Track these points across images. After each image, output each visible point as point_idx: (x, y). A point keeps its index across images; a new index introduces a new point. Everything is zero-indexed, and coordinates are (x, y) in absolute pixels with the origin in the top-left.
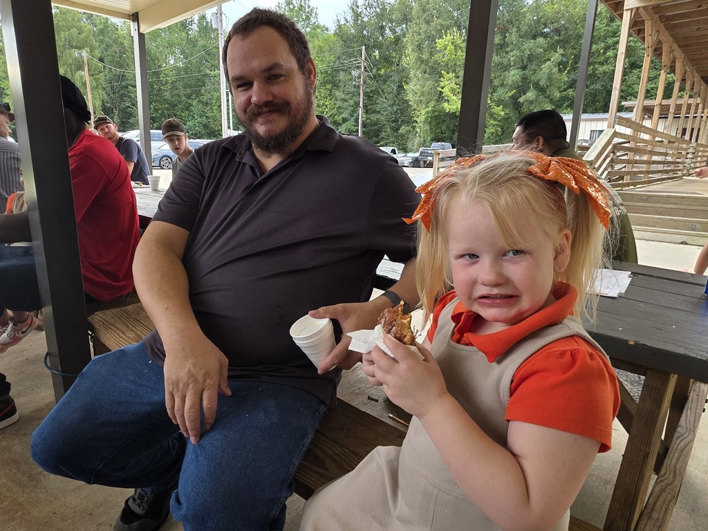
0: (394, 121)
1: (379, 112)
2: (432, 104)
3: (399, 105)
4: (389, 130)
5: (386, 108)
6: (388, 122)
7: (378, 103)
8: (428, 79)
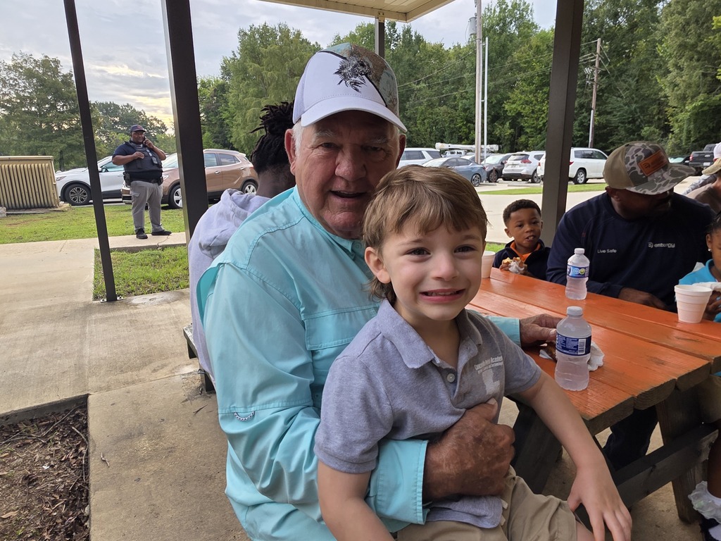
0: (629, 123)
1: (609, 113)
2: (701, 97)
3: (636, 102)
4: (623, 132)
5: (620, 107)
6: (623, 123)
7: (609, 103)
8: (695, 68)
